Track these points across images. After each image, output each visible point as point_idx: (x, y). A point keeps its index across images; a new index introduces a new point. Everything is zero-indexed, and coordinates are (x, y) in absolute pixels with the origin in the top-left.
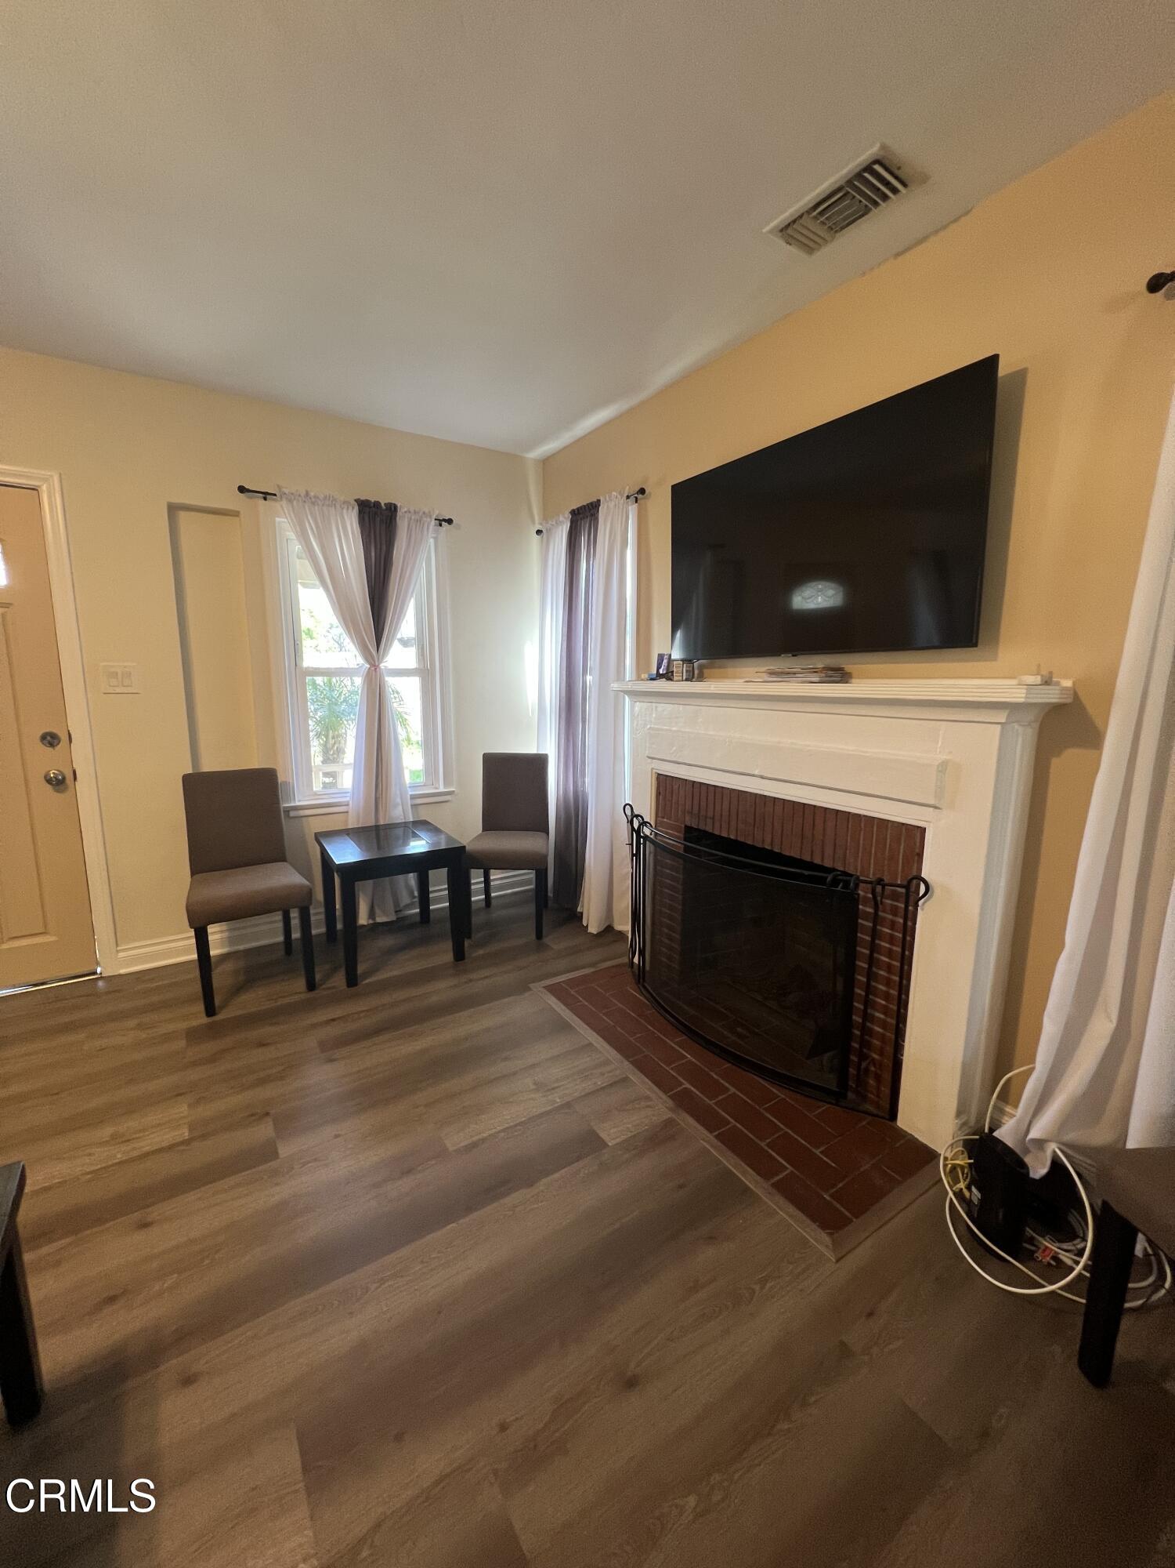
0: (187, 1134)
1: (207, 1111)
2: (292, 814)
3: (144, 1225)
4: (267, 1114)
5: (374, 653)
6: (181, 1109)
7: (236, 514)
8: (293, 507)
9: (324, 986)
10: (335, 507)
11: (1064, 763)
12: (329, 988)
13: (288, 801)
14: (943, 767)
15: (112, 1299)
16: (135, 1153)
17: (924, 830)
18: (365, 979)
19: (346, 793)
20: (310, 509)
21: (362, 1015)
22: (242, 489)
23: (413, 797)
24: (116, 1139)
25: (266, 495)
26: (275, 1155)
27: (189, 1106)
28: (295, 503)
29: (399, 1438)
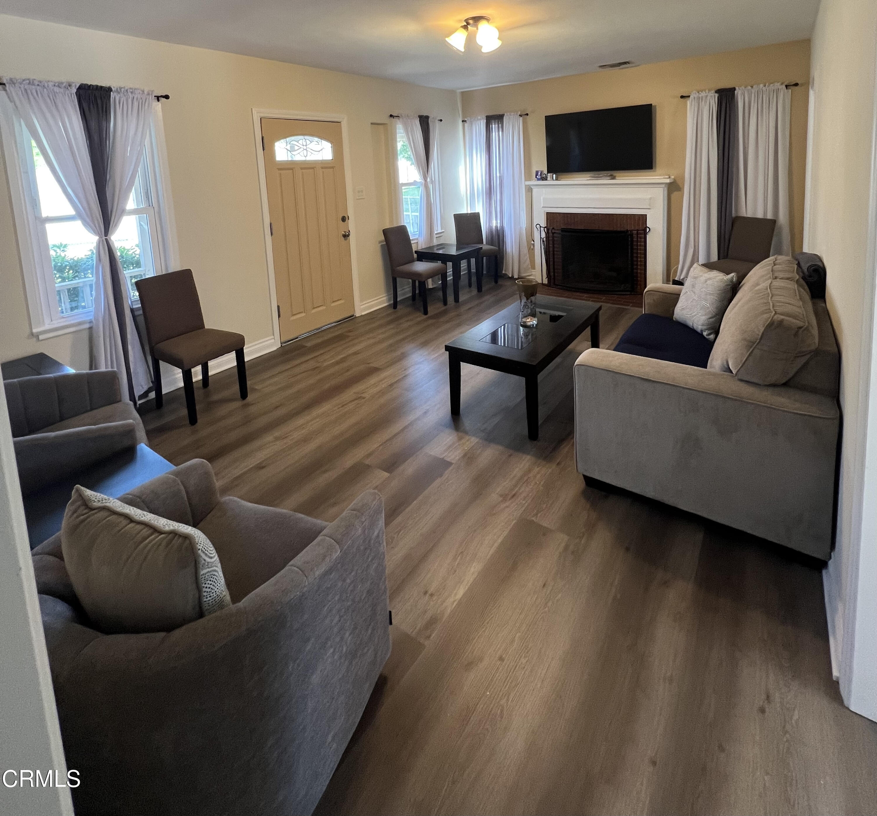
5: (427, 176)
11: (675, 195)
14: (650, 199)
17: (646, 215)
22: (391, 116)
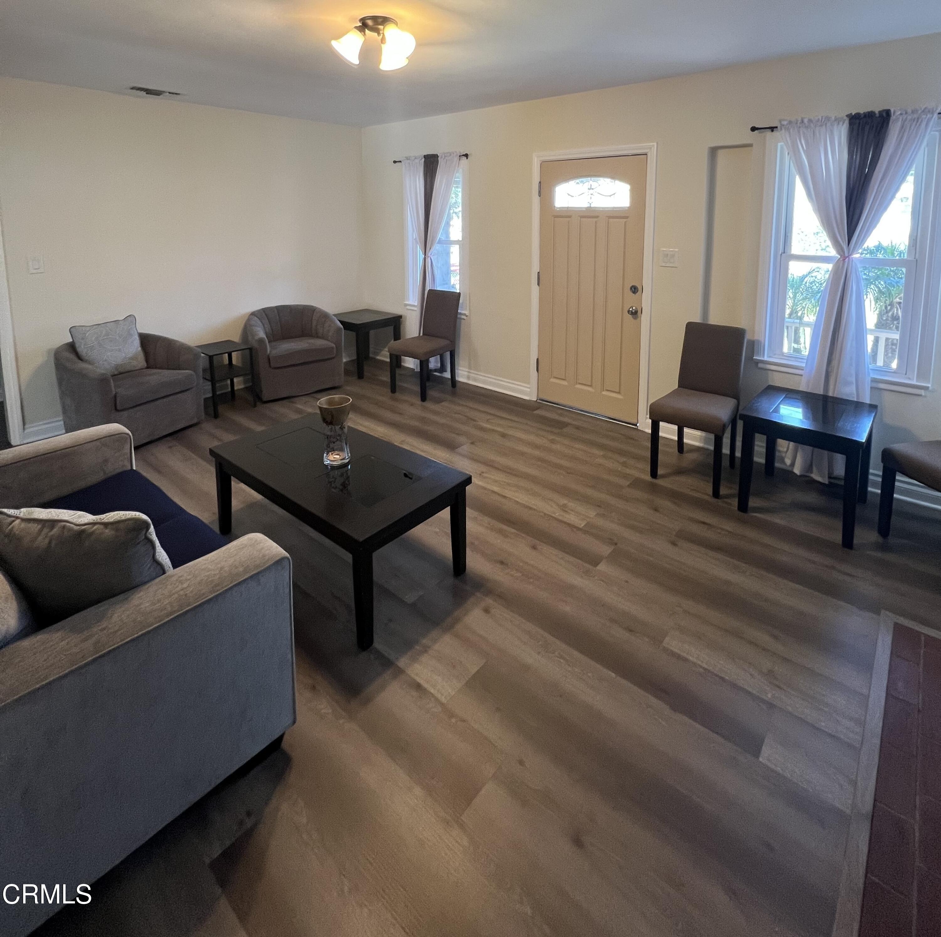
0: (582, 525)
1: (600, 522)
2: (760, 365)
3: (534, 548)
4: (616, 544)
5: (845, 246)
6: (592, 513)
7: (750, 145)
8: (790, 133)
9: (725, 500)
10: (826, 126)
12: (726, 503)
13: (758, 354)
15: (502, 563)
16: (560, 518)
18: (754, 512)
19: (802, 359)
20: (804, 133)
21: (723, 532)
22: (753, 129)
23: (874, 380)
24: (564, 508)
25: (772, 129)
26: (596, 564)
27: (598, 515)
28: (791, 130)
29: (498, 709)
